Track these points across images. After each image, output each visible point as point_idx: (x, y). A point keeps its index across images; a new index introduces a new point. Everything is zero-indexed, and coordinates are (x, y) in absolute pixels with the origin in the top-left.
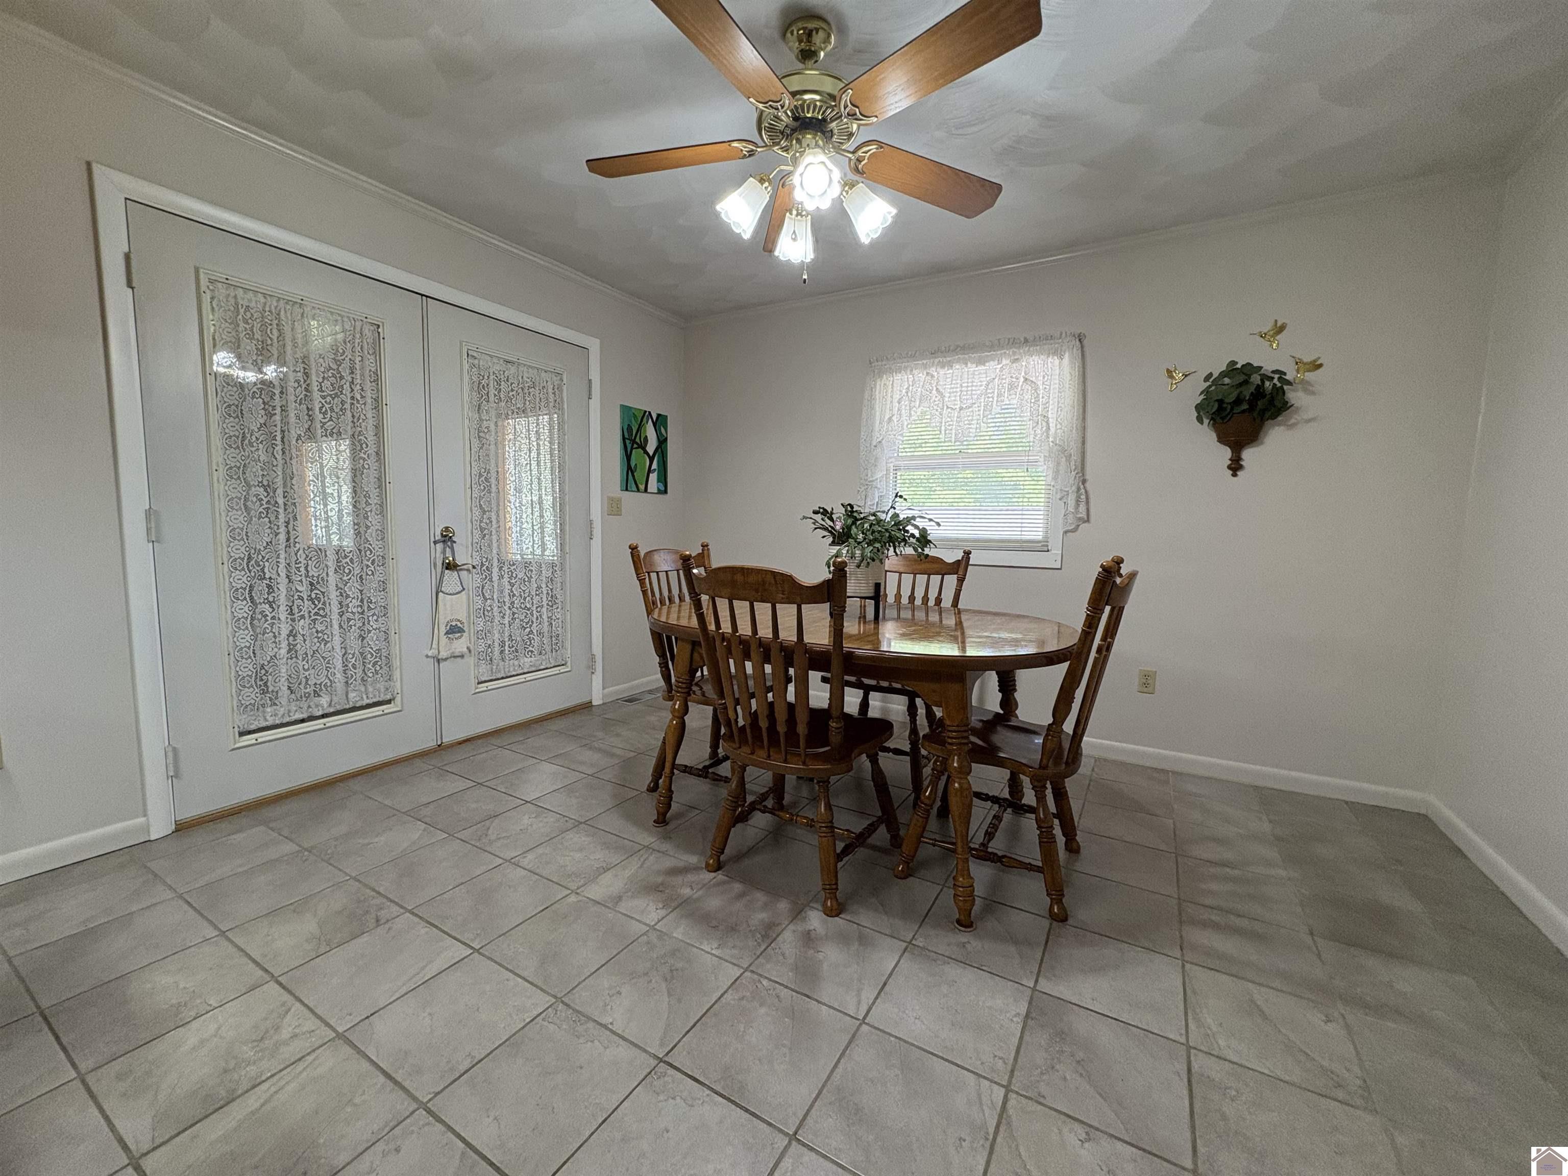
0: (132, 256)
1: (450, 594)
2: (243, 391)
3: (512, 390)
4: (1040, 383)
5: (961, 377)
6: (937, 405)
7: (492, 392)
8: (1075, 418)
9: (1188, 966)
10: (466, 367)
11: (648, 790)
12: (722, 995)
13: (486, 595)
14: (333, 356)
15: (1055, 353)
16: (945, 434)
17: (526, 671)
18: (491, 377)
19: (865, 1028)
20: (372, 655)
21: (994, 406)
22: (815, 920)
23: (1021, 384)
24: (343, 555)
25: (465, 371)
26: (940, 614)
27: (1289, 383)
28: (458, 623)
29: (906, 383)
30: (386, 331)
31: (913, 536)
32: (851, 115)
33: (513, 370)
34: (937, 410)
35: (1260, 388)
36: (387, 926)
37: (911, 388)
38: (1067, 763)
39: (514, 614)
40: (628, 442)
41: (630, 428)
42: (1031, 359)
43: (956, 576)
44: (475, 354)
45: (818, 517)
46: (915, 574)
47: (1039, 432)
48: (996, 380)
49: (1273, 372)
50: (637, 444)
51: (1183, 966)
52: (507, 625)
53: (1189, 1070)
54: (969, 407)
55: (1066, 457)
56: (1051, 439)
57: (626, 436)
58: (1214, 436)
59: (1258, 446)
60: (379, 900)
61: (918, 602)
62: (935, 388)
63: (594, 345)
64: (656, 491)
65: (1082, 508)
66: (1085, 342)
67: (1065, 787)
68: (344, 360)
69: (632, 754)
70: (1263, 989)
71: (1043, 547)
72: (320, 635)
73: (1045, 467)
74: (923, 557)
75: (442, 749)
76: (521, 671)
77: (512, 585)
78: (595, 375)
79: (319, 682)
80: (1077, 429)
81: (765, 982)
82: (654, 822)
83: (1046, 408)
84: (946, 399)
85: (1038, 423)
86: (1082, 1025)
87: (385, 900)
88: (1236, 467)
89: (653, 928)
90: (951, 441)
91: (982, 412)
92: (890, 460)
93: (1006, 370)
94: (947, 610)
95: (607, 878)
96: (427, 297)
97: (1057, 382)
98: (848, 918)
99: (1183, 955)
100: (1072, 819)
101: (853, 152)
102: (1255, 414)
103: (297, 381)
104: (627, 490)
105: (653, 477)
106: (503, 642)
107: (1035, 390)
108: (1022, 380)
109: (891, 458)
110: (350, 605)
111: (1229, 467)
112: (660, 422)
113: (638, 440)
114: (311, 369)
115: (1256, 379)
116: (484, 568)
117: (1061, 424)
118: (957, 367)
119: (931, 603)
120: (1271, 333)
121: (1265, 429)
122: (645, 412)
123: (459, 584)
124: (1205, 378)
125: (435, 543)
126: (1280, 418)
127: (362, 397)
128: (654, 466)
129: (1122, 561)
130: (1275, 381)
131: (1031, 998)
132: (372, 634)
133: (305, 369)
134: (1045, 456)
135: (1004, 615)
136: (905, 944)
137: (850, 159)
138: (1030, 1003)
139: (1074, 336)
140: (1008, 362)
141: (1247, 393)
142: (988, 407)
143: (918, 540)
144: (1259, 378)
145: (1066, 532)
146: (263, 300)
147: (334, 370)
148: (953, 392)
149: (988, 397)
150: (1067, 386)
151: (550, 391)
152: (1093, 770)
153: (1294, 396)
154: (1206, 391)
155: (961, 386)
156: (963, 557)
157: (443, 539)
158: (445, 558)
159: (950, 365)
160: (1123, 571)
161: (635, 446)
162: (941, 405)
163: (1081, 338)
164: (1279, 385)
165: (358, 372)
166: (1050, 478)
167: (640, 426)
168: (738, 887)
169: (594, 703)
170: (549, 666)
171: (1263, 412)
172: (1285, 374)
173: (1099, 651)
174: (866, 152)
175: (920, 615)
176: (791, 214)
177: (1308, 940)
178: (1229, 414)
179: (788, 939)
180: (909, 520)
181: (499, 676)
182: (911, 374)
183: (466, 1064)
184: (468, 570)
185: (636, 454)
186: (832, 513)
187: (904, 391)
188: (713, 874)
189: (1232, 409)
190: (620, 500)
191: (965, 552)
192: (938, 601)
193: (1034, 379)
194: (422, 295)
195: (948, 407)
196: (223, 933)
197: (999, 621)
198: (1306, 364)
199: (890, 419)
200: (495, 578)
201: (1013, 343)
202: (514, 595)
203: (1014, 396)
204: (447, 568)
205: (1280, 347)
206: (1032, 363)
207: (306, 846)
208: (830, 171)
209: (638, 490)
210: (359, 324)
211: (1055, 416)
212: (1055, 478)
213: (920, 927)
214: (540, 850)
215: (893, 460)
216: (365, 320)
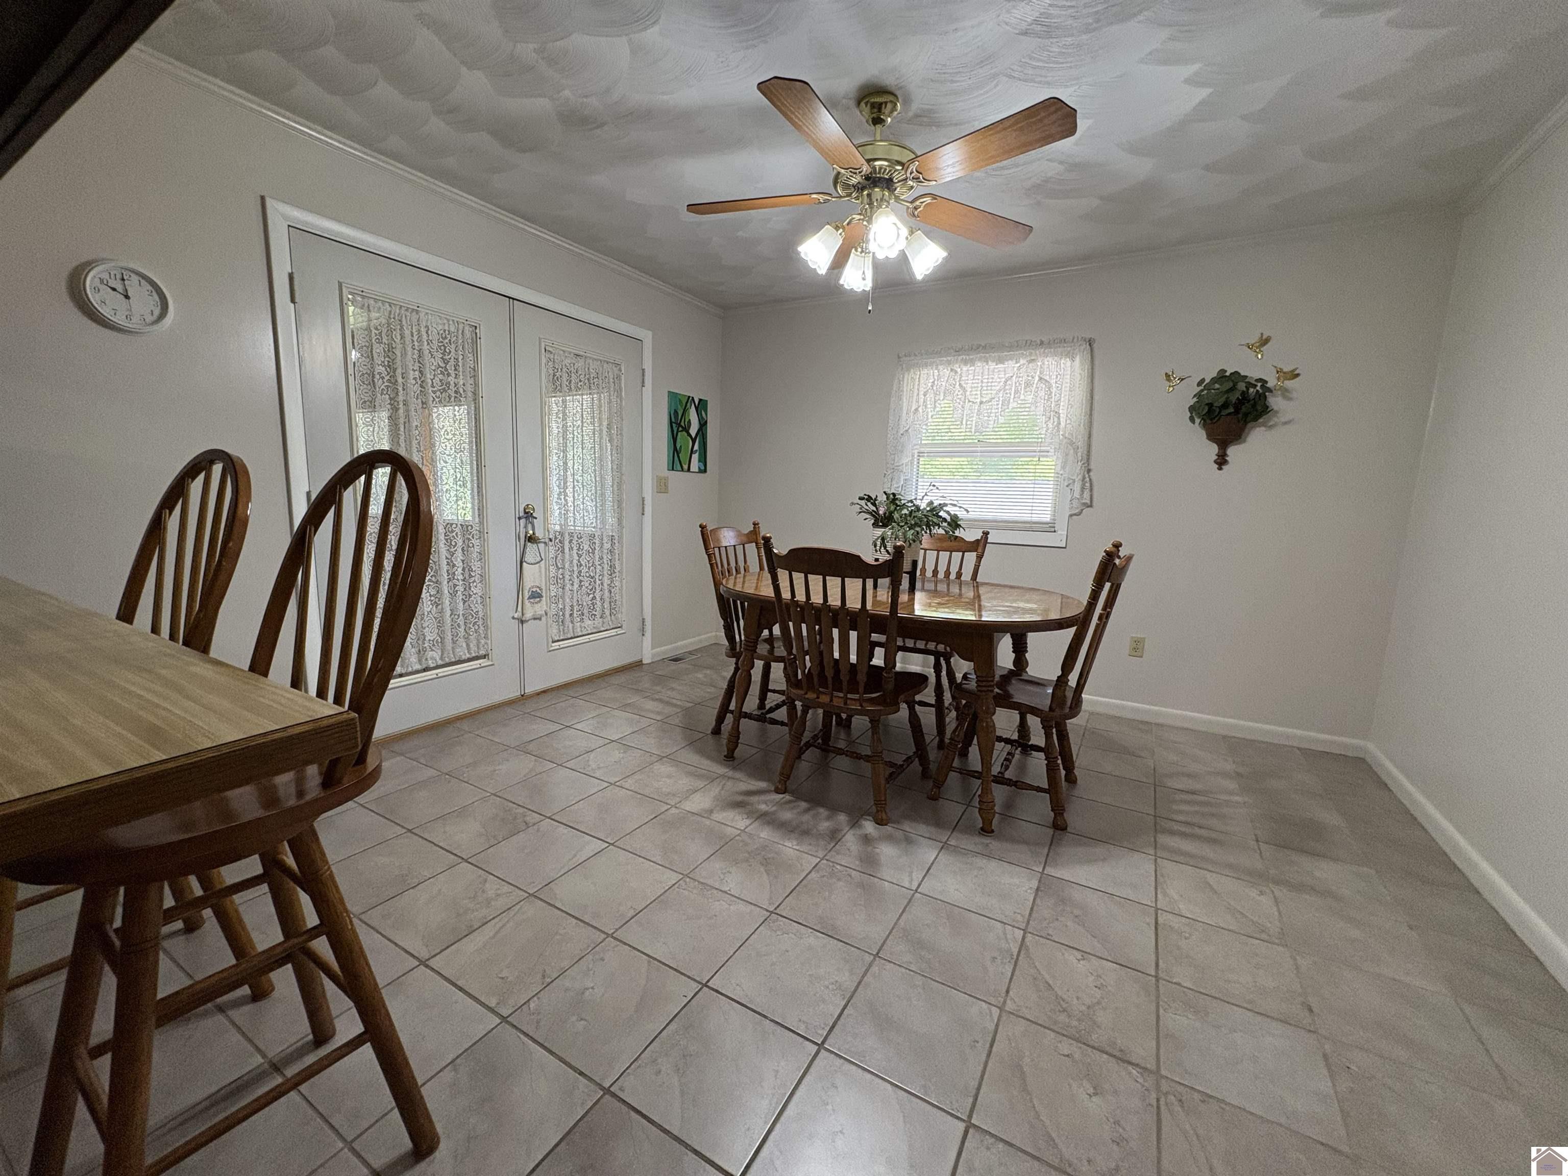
0: (295, 276)
1: (532, 564)
2: (375, 388)
3: (580, 381)
4: (1053, 382)
5: (982, 373)
6: (960, 399)
7: (565, 383)
8: (1083, 414)
9: (1159, 860)
10: (544, 361)
11: (712, 733)
12: (807, 875)
13: (559, 564)
14: (441, 356)
15: (1067, 355)
16: (967, 425)
17: (590, 632)
18: (564, 370)
19: (917, 895)
20: (473, 616)
21: (1011, 401)
22: (869, 827)
23: (1036, 382)
24: (450, 530)
25: (543, 365)
26: (960, 587)
27: (1270, 390)
28: (538, 589)
29: (932, 377)
30: (482, 332)
31: (945, 520)
32: (916, 179)
33: (580, 364)
34: (959, 403)
35: (1245, 394)
36: (536, 827)
37: (936, 382)
38: (1071, 708)
39: (581, 581)
40: (674, 425)
41: (676, 412)
42: (1046, 360)
43: (975, 553)
44: (551, 349)
45: (863, 503)
46: (938, 551)
47: (1050, 426)
48: (1014, 378)
49: (1257, 380)
50: (682, 427)
51: (1156, 860)
52: (575, 592)
53: (1156, 923)
54: (989, 402)
55: (1074, 449)
56: (1061, 433)
57: (673, 420)
58: (1203, 434)
59: (1240, 444)
60: (521, 810)
61: (941, 575)
62: (958, 384)
63: (646, 336)
64: (697, 471)
65: (1087, 494)
66: (1095, 346)
67: (1066, 730)
68: (450, 359)
69: (692, 705)
70: (1214, 875)
71: (1050, 528)
72: (432, 598)
73: (1055, 457)
74: (952, 538)
75: (526, 699)
76: (586, 632)
77: (580, 556)
78: (648, 365)
79: (432, 639)
80: (1084, 425)
81: (838, 867)
82: (725, 756)
83: (1058, 405)
84: (968, 393)
85: (1050, 418)
86: (1077, 895)
87: (526, 810)
88: (1221, 461)
89: (743, 831)
90: (971, 432)
91: (1000, 406)
92: (915, 447)
93: (1024, 369)
94: (967, 583)
95: (697, 797)
96: (513, 299)
97: (1069, 381)
98: (895, 826)
99: (1156, 853)
100: (1072, 755)
101: (911, 202)
102: (1240, 416)
103: (415, 379)
104: (673, 469)
105: (695, 457)
106: (572, 606)
107: (1049, 388)
108: (1037, 378)
109: (915, 445)
110: (456, 573)
111: (1215, 462)
112: (702, 406)
113: (682, 424)
114: (425, 368)
115: (1242, 386)
116: (557, 541)
117: (1070, 419)
118: (979, 365)
119: (953, 576)
120: (1258, 344)
121: (1246, 431)
122: (689, 397)
123: (538, 555)
124: (1199, 383)
125: (520, 518)
126: (1261, 420)
127: (464, 391)
128: (696, 447)
129: (1121, 545)
130: (1258, 388)
131: (1041, 878)
132: (472, 599)
133: (420, 367)
134: (1055, 448)
135: (1018, 588)
136: (942, 844)
137: (908, 208)
138: (1040, 881)
139: (1085, 340)
140: (1025, 361)
141: (1234, 397)
142: (1006, 403)
143: (949, 524)
144: (1244, 385)
145: (1071, 516)
146: (389, 309)
147: (442, 368)
148: (975, 387)
149: (1007, 393)
150: (1077, 385)
151: (611, 380)
152: (1087, 722)
153: (1275, 401)
154: (1198, 395)
155: (982, 382)
156: (982, 537)
157: (526, 515)
158: (527, 533)
159: (972, 362)
160: (1121, 554)
161: (680, 429)
162: (963, 399)
163: (1091, 342)
164: (1261, 391)
165: (461, 369)
166: (1059, 467)
167: (685, 411)
168: (804, 805)
169: (645, 662)
170: (609, 628)
171: (1246, 415)
172: (1266, 382)
173: (1100, 618)
174: (922, 203)
175: (942, 587)
176: (856, 250)
177: (1253, 843)
178: (1216, 416)
179: (850, 839)
180: (942, 506)
181: (569, 636)
182: (936, 369)
183: (632, 913)
184: (545, 543)
185: (682, 436)
186: (876, 500)
187: (930, 384)
188: (781, 796)
189: (1220, 412)
190: (666, 479)
191: (983, 533)
192: (959, 575)
193: (1047, 378)
194: (510, 298)
195: (969, 401)
196: (410, 831)
197: (1016, 594)
198: (1285, 373)
199: (916, 410)
200: (567, 550)
201: (1030, 345)
202: (581, 565)
203: (1029, 393)
204: (529, 541)
205: (1264, 357)
206: (1047, 363)
207: (445, 771)
208: (898, 228)
209: (682, 470)
210: (461, 326)
211: (1065, 411)
212: (1063, 468)
213: (952, 833)
214: (636, 777)
215: (918, 447)
216: (465, 322)
